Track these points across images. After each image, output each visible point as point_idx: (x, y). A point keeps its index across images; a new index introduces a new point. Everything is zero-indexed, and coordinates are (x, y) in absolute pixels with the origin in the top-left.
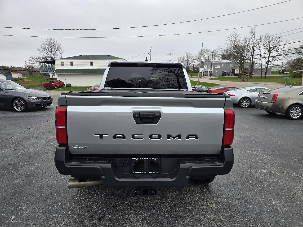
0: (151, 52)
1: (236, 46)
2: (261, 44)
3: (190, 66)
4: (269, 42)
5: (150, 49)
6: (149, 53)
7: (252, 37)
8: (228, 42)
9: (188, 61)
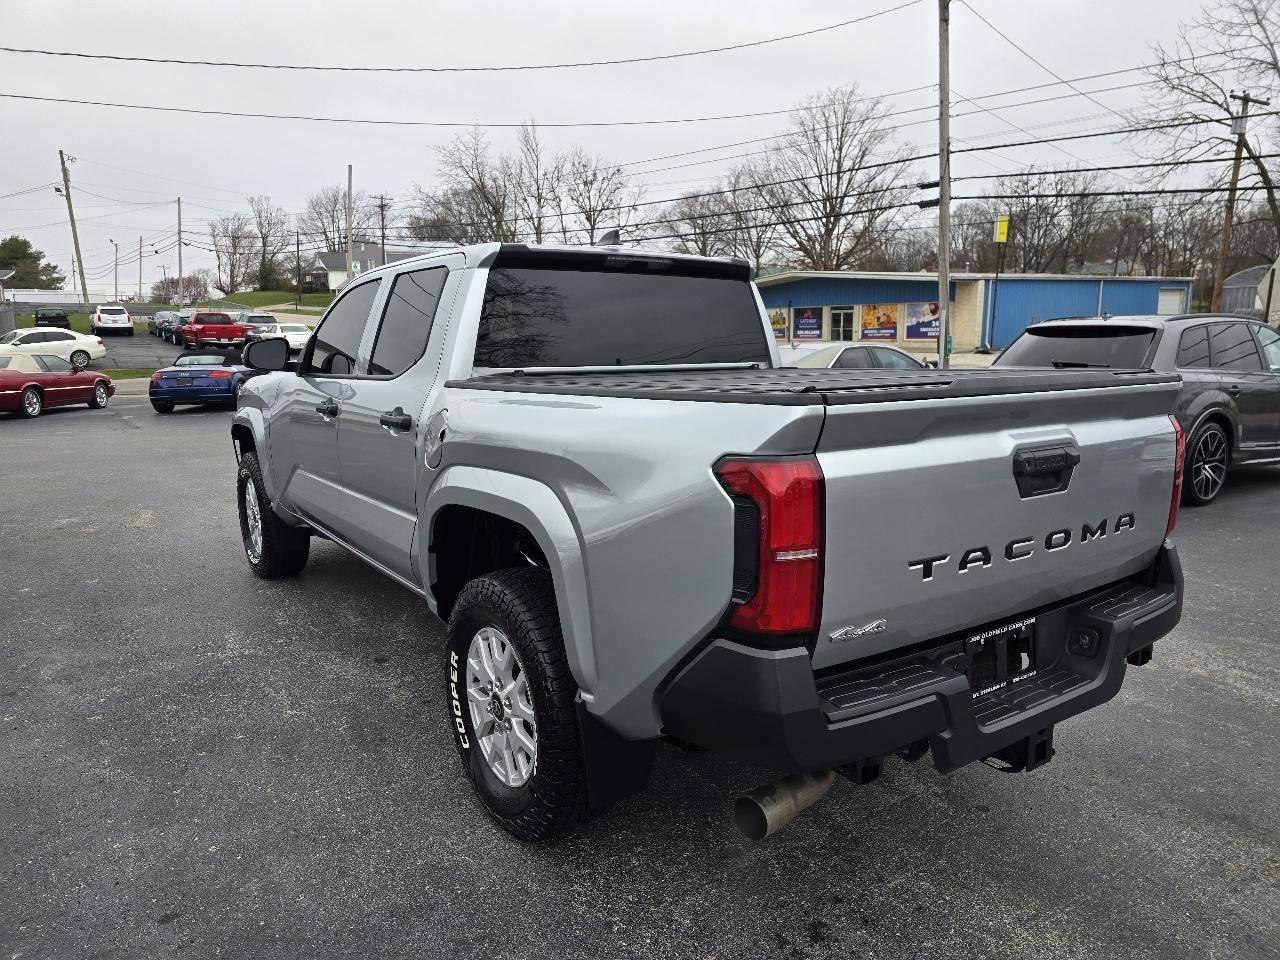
0: (71, 184)
1: (481, 188)
2: (562, 190)
3: (281, 264)
4: (585, 183)
5: (65, 170)
6: (63, 188)
7: (530, 160)
8: (447, 170)
9: (265, 238)
